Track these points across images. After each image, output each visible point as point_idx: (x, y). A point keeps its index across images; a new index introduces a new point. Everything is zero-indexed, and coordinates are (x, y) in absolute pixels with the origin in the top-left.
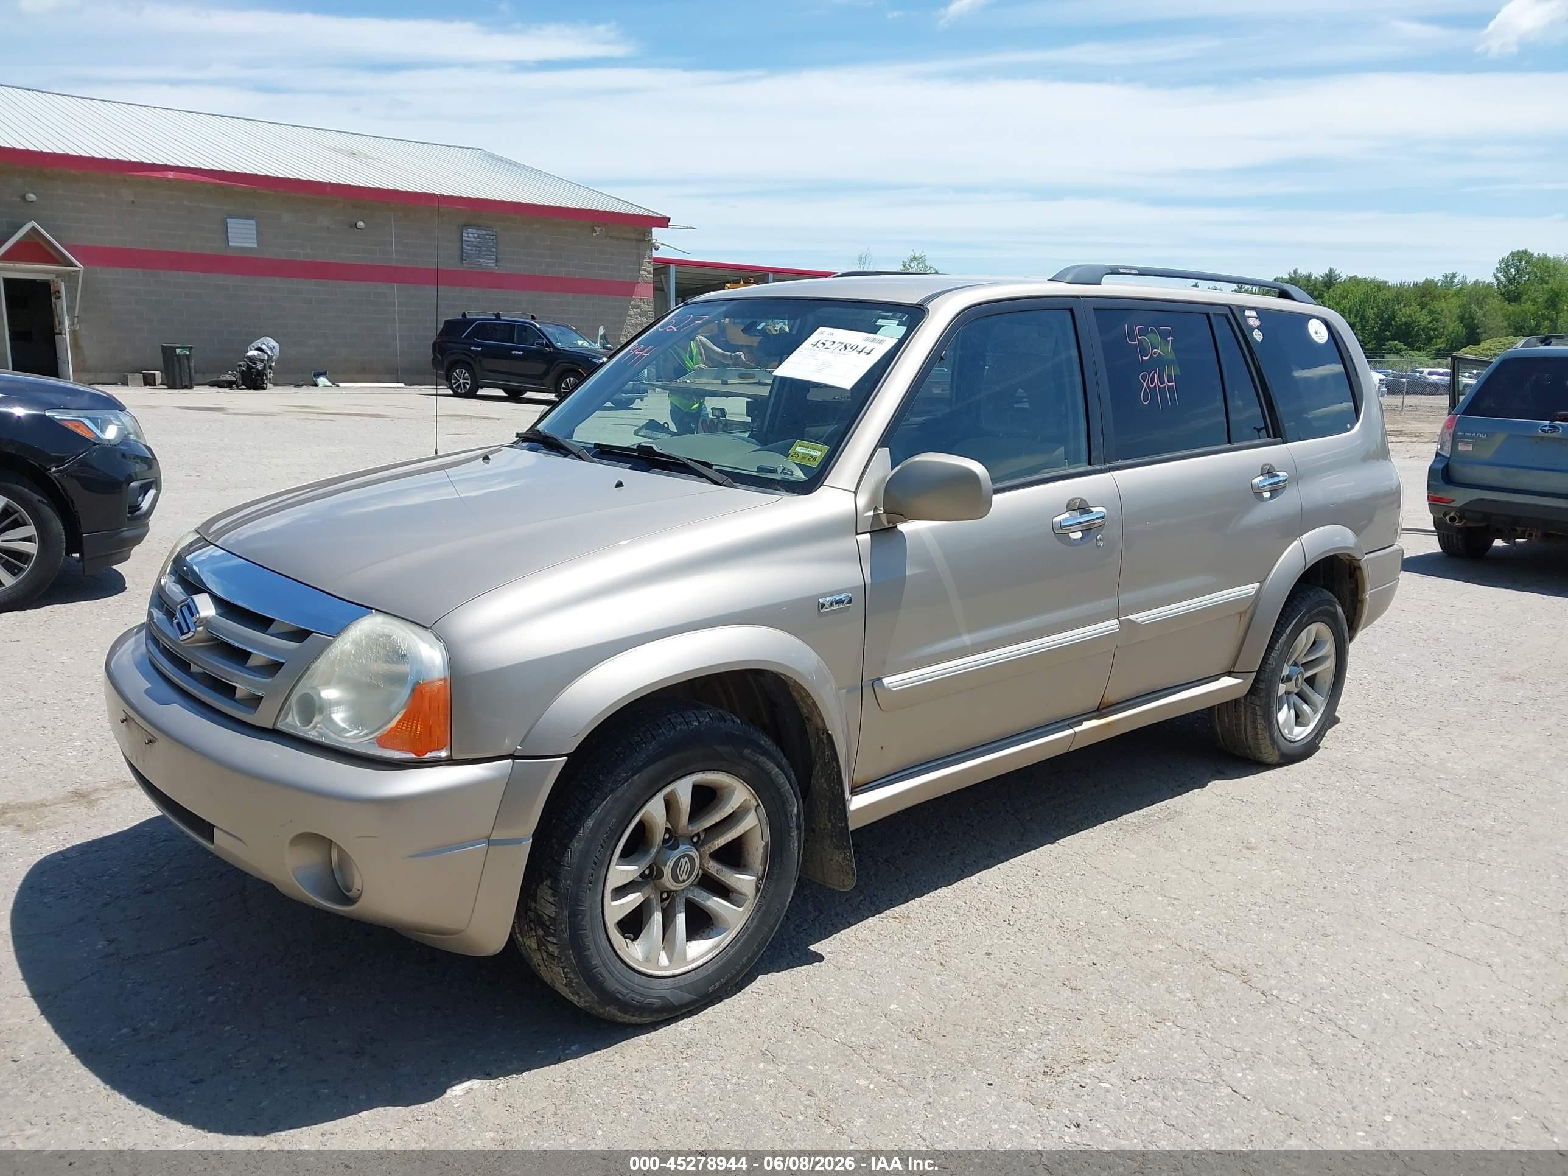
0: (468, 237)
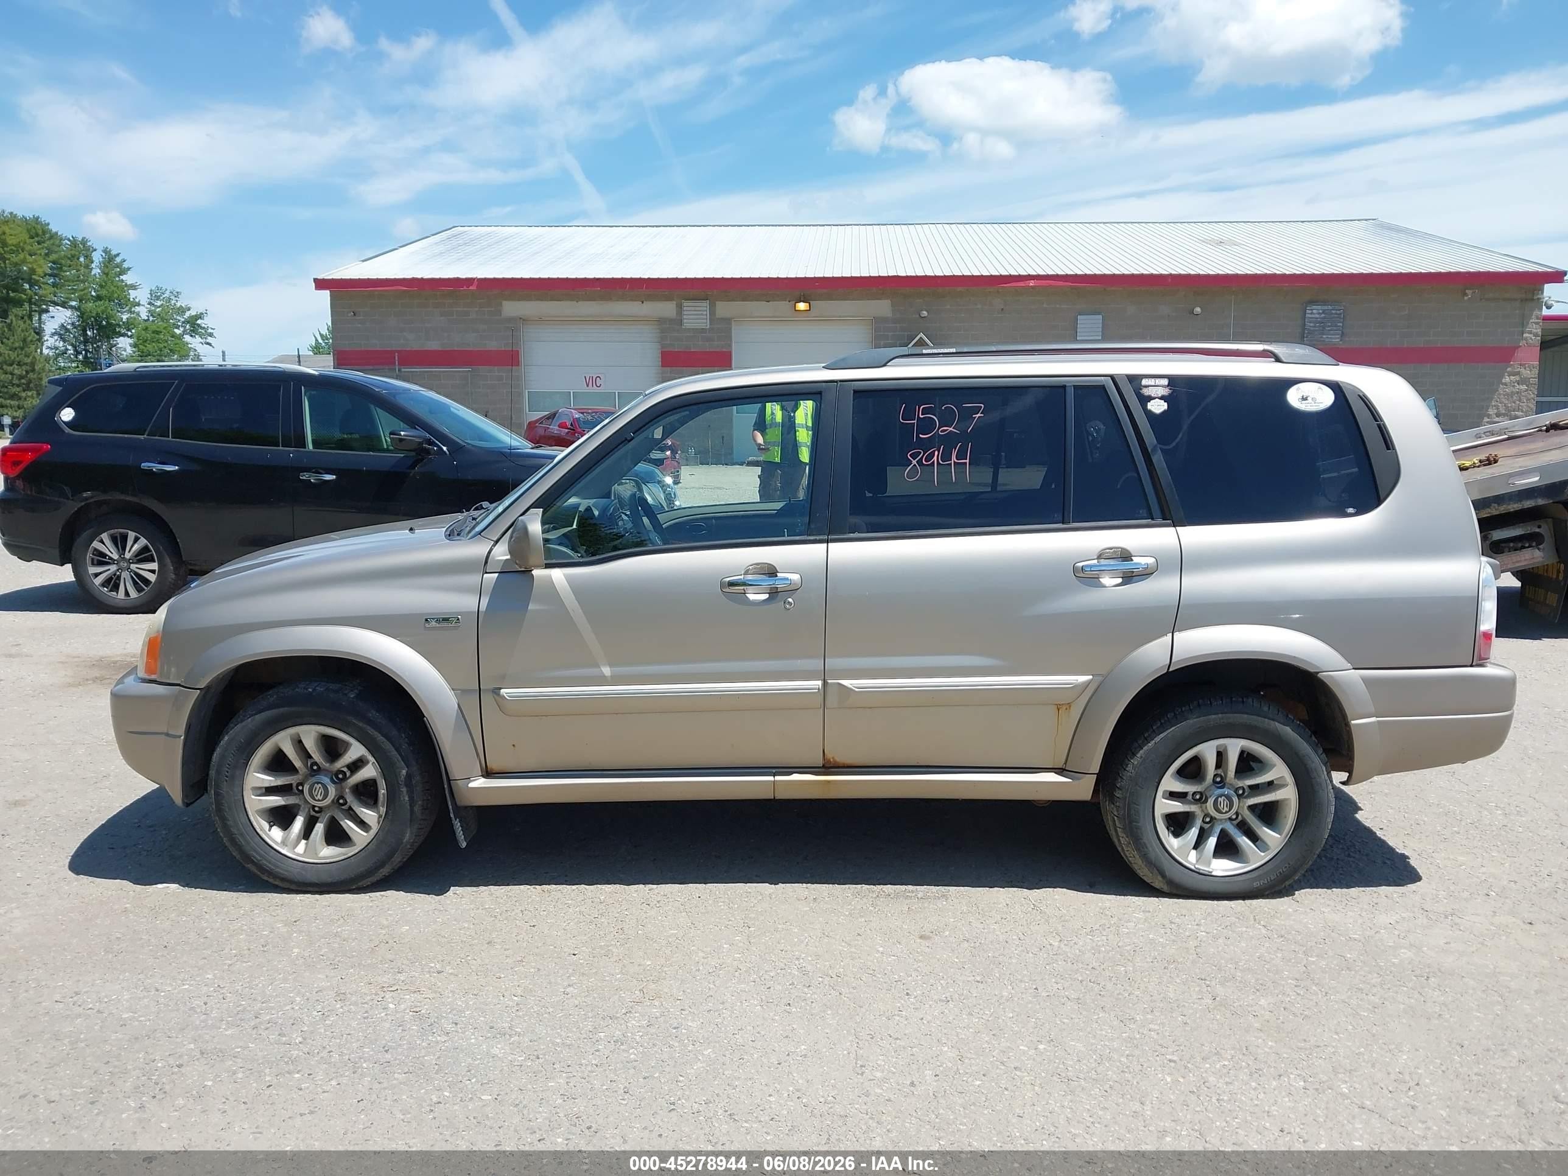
0: (1311, 314)
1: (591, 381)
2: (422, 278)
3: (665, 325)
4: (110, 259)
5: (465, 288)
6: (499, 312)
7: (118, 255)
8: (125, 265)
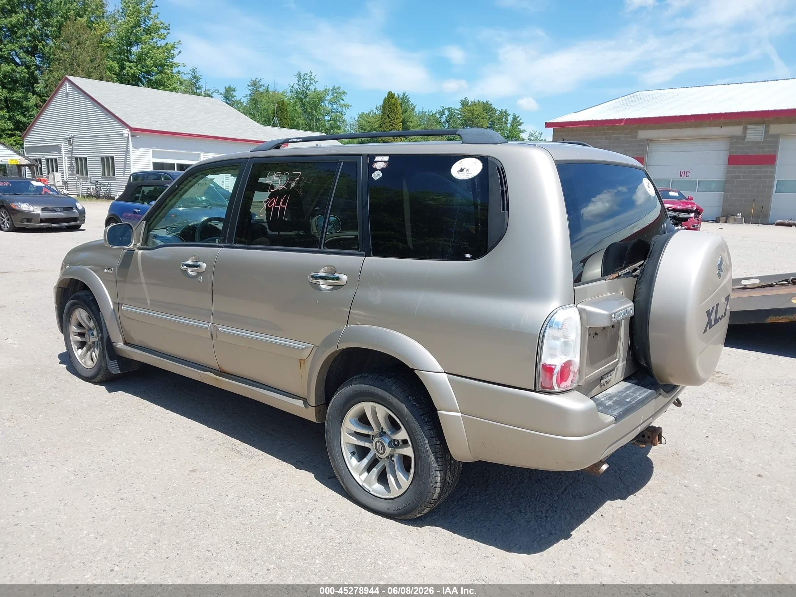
1: (684, 174)
2: (597, 120)
3: (733, 140)
4: (515, 118)
5: (618, 124)
6: (636, 136)
7: (519, 117)
8: (521, 121)
